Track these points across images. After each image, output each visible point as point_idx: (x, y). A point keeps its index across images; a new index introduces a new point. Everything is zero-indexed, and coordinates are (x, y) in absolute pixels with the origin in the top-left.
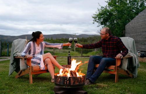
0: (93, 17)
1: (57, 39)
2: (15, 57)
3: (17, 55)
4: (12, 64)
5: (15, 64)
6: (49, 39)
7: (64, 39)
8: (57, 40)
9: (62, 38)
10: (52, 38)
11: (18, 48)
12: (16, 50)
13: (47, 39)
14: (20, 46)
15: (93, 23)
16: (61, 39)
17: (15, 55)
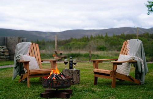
0: (148, 6)
1: (114, 35)
2: (18, 61)
3: (19, 59)
4: (16, 68)
5: (18, 67)
6: (102, 36)
7: (125, 35)
8: (114, 37)
9: (122, 34)
10: (106, 34)
11: (21, 52)
12: (19, 54)
13: (99, 35)
14: (23, 50)
15: (148, 14)
16: (120, 35)
17: (17, 59)
